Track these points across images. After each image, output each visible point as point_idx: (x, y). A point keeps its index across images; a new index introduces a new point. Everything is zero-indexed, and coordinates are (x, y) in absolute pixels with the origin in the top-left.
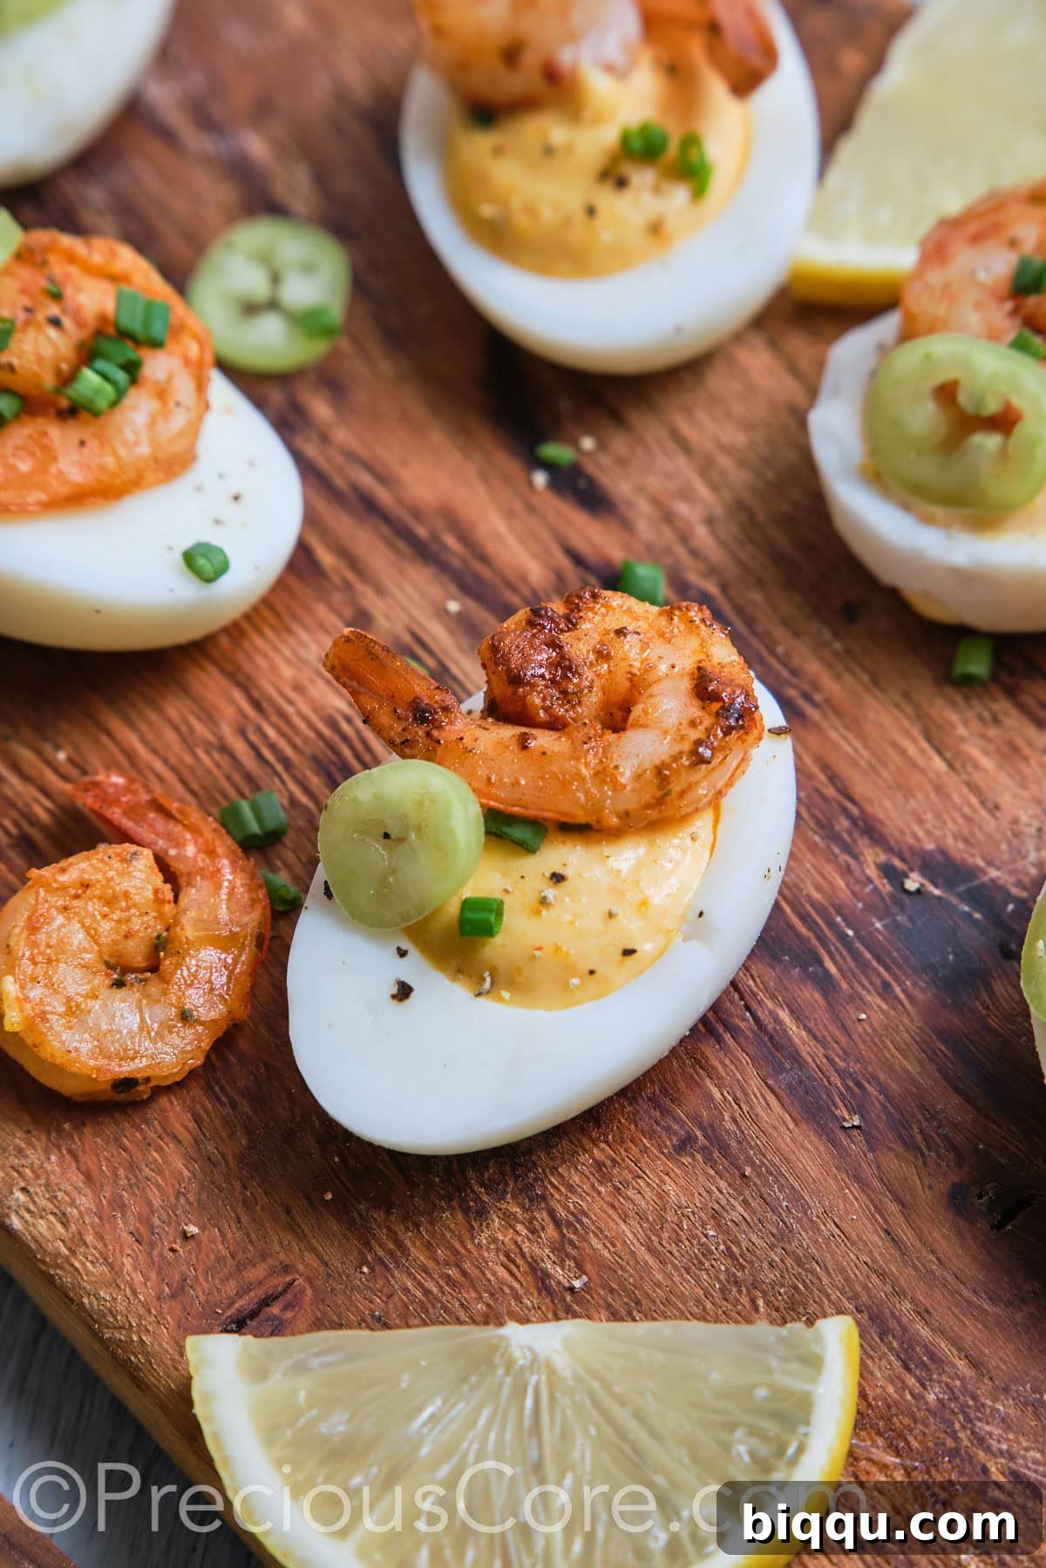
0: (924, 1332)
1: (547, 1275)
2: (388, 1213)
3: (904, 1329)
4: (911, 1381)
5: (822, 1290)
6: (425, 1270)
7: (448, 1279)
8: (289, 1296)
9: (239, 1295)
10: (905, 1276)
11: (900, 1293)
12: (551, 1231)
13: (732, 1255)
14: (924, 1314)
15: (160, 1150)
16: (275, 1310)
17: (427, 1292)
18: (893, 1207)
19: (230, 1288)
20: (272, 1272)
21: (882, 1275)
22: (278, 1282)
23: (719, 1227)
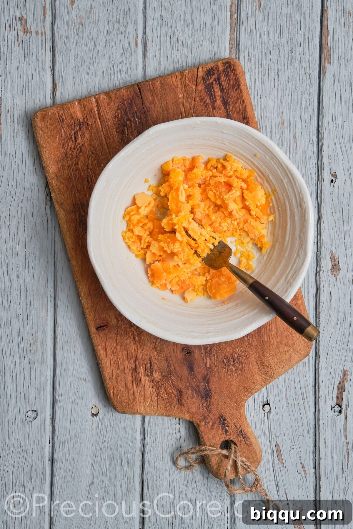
0: (171, 362)
1: (135, 337)
2: (122, 322)
3: (169, 361)
4: (167, 367)
5: (163, 353)
6: (123, 330)
7: (125, 333)
8: (107, 326)
9: (102, 324)
10: (173, 355)
11: (171, 357)
12: (138, 332)
13: (155, 344)
14: (172, 360)
15: (101, 302)
16: (105, 327)
17: (122, 333)
18: (176, 347)
19: (101, 322)
20: (106, 323)
21: (170, 354)
22: (106, 324)
23: (156, 341)
